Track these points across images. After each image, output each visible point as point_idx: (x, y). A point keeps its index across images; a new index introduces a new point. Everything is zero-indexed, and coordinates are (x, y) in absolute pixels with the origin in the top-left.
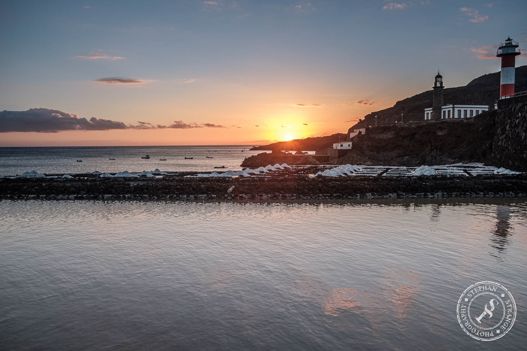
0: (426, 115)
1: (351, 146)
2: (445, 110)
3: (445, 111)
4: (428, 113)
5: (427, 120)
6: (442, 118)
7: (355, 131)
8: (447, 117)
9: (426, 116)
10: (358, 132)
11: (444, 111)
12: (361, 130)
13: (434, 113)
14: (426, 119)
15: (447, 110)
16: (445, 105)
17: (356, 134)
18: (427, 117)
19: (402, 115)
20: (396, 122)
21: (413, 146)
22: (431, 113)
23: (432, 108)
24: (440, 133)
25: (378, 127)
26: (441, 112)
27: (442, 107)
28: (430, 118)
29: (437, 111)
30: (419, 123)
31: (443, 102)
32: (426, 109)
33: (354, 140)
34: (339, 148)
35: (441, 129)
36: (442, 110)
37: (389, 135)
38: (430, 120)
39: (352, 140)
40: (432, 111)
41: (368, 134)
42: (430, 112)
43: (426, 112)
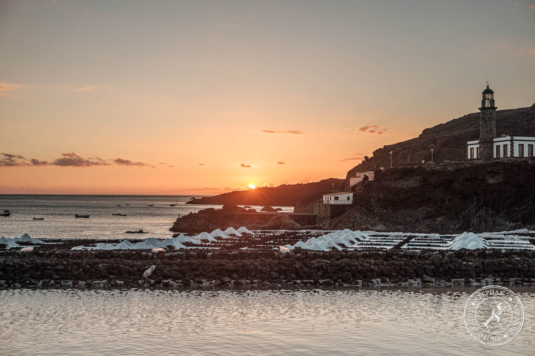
0: (469, 151)
1: (351, 199)
2: (498, 144)
3: (499, 146)
4: (473, 148)
5: (472, 159)
6: (495, 156)
7: (357, 174)
8: (502, 156)
9: (469, 154)
10: (362, 177)
11: (497, 146)
12: (367, 174)
13: (482, 149)
14: (469, 157)
15: (502, 144)
16: (499, 136)
17: (360, 179)
18: (472, 155)
19: (432, 150)
20: (423, 162)
21: (450, 200)
22: (477, 148)
23: (478, 141)
24: (491, 181)
25: (394, 169)
26: (493, 147)
27: (495, 140)
28: (475, 157)
29: (487, 144)
30: (459, 164)
31: (495, 131)
32: (469, 143)
33: (357, 189)
34: (333, 202)
35: (493, 173)
36: (495, 145)
37: (411, 183)
38: (475, 159)
39: (353, 189)
40: (478, 146)
41: (379, 180)
42: (475, 147)
43: (469, 147)
